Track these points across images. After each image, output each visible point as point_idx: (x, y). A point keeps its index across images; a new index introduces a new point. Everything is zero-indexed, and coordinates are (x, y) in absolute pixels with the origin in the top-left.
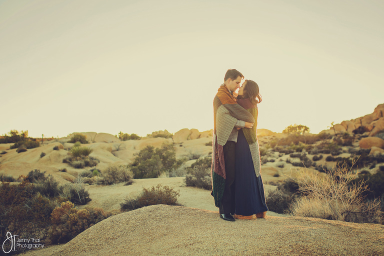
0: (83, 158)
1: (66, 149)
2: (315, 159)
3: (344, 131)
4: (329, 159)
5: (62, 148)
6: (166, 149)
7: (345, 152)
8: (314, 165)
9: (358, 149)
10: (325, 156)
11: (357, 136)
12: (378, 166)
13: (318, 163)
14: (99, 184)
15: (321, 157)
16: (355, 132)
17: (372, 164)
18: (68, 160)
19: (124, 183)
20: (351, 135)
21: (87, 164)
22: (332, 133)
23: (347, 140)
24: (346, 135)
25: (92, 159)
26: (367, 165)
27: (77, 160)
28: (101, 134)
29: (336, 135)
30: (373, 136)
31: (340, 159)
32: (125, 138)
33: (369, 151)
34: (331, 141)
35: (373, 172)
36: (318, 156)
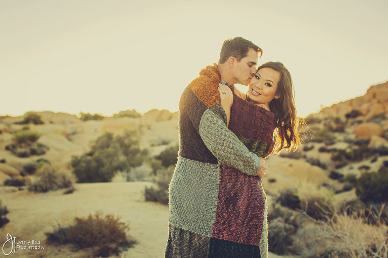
0: (29, 145)
1: (11, 133)
2: (306, 149)
3: (334, 115)
4: (322, 150)
5: (6, 131)
6: (128, 135)
7: (340, 141)
8: (305, 157)
9: (352, 137)
10: (318, 146)
11: (351, 120)
12: (381, 160)
13: (310, 154)
14: (30, 190)
15: (312, 148)
16: (348, 116)
17: (373, 157)
18: (11, 148)
19: (64, 190)
20: (343, 119)
21: (34, 153)
22: (321, 116)
23: (340, 125)
24: (337, 120)
25: (40, 146)
26: (367, 157)
27: (21, 147)
28: (59, 114)
29: (326, 119)
30: (368, 121)
31: (335, 150)
32: (86, 118)
33: (368, 142)
34: (321, 126)
35: (375, 167)
36: (309, 145)
